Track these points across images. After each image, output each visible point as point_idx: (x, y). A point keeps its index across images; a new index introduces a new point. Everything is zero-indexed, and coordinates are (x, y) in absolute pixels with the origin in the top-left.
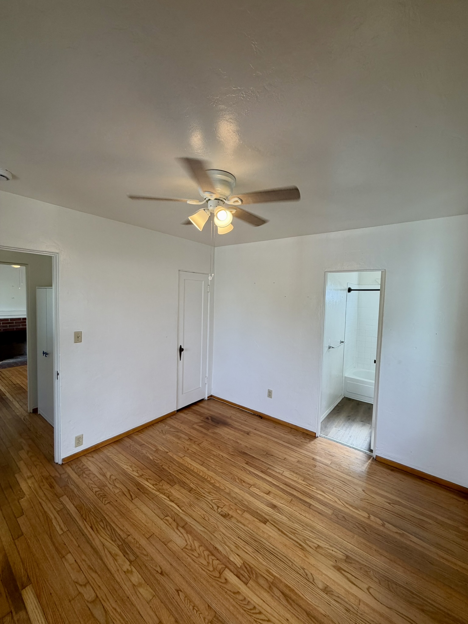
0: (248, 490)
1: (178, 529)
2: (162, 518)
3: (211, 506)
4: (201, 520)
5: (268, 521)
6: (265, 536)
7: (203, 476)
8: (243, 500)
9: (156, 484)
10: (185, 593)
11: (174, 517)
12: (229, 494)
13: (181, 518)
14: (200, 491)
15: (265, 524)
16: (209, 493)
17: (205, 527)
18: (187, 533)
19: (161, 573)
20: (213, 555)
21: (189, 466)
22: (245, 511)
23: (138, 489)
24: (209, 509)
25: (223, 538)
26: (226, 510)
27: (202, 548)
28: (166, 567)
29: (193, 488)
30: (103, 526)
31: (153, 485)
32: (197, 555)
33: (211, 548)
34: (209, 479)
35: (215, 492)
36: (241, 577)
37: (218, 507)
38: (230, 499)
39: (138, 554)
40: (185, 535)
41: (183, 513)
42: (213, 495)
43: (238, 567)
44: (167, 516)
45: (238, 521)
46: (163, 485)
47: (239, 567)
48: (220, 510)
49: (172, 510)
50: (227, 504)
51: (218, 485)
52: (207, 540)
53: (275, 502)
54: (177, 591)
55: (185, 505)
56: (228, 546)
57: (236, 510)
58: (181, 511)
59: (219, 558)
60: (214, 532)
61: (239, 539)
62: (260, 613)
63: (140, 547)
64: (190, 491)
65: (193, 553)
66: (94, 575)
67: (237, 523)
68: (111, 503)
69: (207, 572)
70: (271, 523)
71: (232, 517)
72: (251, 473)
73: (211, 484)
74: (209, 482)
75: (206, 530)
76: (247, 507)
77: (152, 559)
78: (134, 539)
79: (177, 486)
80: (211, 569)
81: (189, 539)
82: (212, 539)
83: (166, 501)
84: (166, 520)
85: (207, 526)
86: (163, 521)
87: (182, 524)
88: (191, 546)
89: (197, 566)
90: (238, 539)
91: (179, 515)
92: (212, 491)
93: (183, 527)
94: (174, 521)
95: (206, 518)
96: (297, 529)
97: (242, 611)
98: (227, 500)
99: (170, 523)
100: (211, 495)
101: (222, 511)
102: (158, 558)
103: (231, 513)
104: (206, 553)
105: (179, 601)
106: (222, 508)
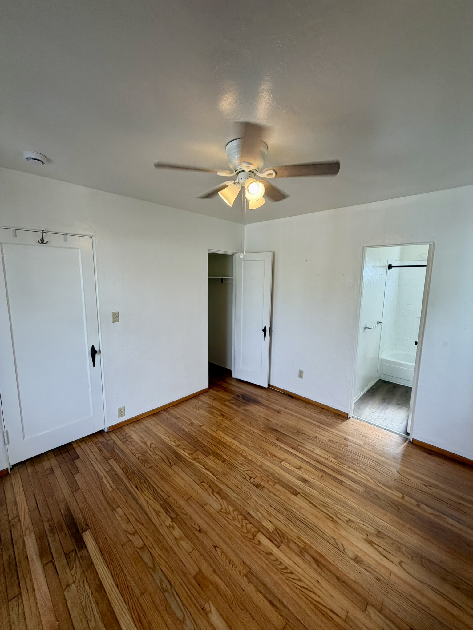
0: (279, 464)
1: (213, 494)
2: (199, 483)
3: (244, 477)
4: (233, 488)
5: (299, 493)
6: (296, 506)
7: (236, 449)
8: (274, 472)
9: (192, 454)
10: (221, 549)
11: (210, 484)
12: (260, 466)
13: (216, 485)
14: (233, 462)
15: (296, 496)
16: (242, 464)
17: (238, 494)
18: (222, 498)
19: (200, 531)
20: (246, 519)
21: (222, 440)
22: (276, 483)
23: (176, 457)
24: (241, 479)
25: (255, 505)
26: (258, 480)
27: (236, 513)
28: (204, 526)
29: (226, 459)
30: (146, 487)
31: (189, 454)
32: (231, 518)
33: (244, 513)
34: (241, 452)
35: (247, 464)
36: (273, 540)
37: (251, 478)
38: (262, 471)
39: (179, 513)
40: (220, 499)
41: (218, 480)
42: (246, 466)
43: (270, 532)
44: (204, 482)
45: (270, 492)
46: (198, 455)
47: (272, 532)
48: (252, 480)
49: (207, 477)
50: (259, 475)
51: (250, 458)
52: (241, 506)
53: (305, 476)
54: (215, 547)
55: (220, 474)
56: (260, 513)
57: (268, 481)
58: (215, 479)
59: (252, 522)
60: (247, 500)
61: (271, 507)
62: (292, 573)
63: (180, 507)
64: (224, 461)
65: (228, 517)
66: (141, 526)
67: (269, 493)
68: (152, 467)
69: (241, 534)
70: (301, 495)
71: (264, 487)
72: (282, 448)
73: (243, 456)
74: (241, 455)
75: (239, 497)
76: (278, 479)
77: (191, 518)
78: (174, 500)
79: (211, 457)
80: (245, 531)
81: (224, 503)
82: (245, 506)
83: (202, 469)
84: (203, 486)
85: (240, 494)
86: (200, 487)
87: (217, 490)
88: (226, 510)
89: (231, 527)
90: (269, 507)
91: (214, 483)
92: (244, 462)
93: (218, 493)
94: (210, 487)
95: (240, 487)
96: (328, 502)
97: (275, 570)
98: (259, 472)
99: (206, 488)
100: (243, 466)
101: (254, 481)
102: (196, 518)
103: (262, 483)
104: (240, 517)
105: (216, 555)
106: (254, 479)
